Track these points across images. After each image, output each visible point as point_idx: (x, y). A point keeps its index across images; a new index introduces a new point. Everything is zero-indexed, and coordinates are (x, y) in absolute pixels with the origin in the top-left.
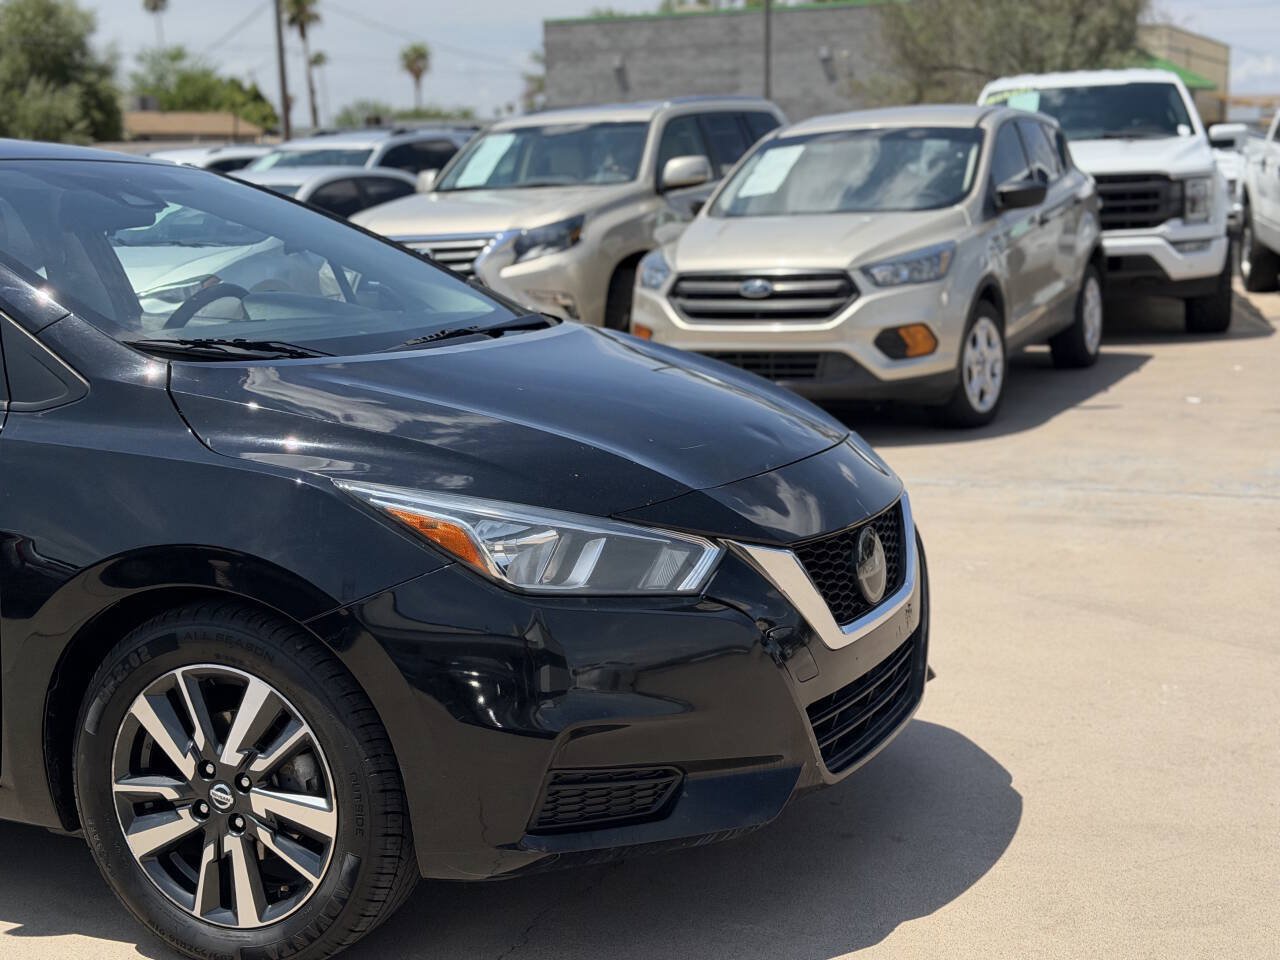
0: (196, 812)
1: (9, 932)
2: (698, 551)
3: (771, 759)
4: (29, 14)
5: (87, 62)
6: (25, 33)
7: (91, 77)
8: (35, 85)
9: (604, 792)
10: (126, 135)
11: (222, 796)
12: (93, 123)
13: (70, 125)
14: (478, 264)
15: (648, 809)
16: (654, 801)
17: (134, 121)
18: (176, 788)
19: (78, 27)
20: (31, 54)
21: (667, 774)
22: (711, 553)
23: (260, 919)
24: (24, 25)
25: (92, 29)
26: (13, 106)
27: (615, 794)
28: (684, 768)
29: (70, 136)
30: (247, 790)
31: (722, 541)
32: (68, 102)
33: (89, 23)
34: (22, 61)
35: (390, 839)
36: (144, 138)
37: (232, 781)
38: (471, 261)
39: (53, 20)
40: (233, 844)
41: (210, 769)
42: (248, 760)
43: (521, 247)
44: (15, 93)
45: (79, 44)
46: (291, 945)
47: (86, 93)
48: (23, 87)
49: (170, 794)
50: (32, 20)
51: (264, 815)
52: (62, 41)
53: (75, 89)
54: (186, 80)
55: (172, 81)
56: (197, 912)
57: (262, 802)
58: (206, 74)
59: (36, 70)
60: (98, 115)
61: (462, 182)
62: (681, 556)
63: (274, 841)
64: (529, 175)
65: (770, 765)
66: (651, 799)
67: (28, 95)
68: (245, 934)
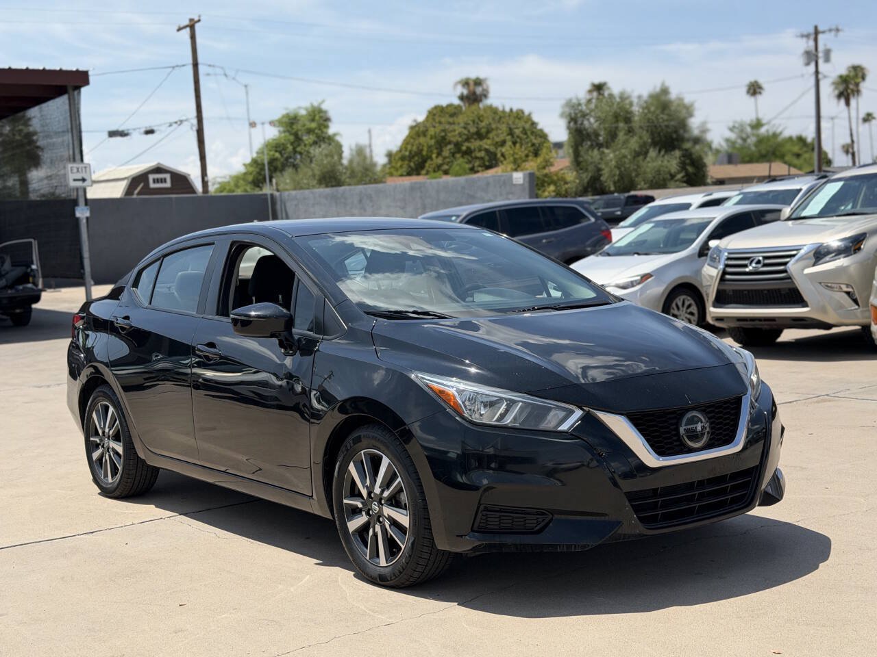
0: (368, 514)
1: (317, 564)
2: (571, 412)
3: (603, 515)
4: (652, 109)
5: (686, 135)
6: (649, 120)
7: (687, 145)
8: (652, 153)
9: (510, 518)
10: (709, 181)
11: (375, 507)
12: (687, 174)
13: (672, 176)
14: (789, 265)
15: (533, 529)
16: (536, 527)
17: (715, 170)
18: (362, 503)
19: (683, 113)
20: (652, 134)
21: (543, 514)
22: (578, 413)
23: (387, 563)
24: (650, 116)
25: (691, 115)
26: (639, 167)
27: (516, 520)
28: (553, 512)
29: (672, 183)
30: (382, 505)
31: (585, 408)
32: (672, 162)
33: (689, 110)
34: (647, 138)
35: (427, 531)
36: (721, 182)
37: (378, 500)
38: (785, 264)
39: (666, 112)
40: (378, 528)
41: (372, 495)
42: (382, 492)
43: (820, 254)
44: (641, 158)
45: (683, 125)
46: (395, 575)
47: (683, 156)
48: (646, 153)
49: (360, 505)
50: (654, 112)
51: (387, 516)
52: (672, 123)
53: (677, 153)
54: (761, 141)
55: (752, 141)
56: (368, 558)
57: (387, 511)
58: (775, 135)
59: (654, 144)
60: (690, 169)
61: (804, 214)
62: (562, 414)
63: (390, 527)
64: (862, 206)
65: (603, 518)
66: (535, 525)
67: (648, 159)
68: (382, 569)
